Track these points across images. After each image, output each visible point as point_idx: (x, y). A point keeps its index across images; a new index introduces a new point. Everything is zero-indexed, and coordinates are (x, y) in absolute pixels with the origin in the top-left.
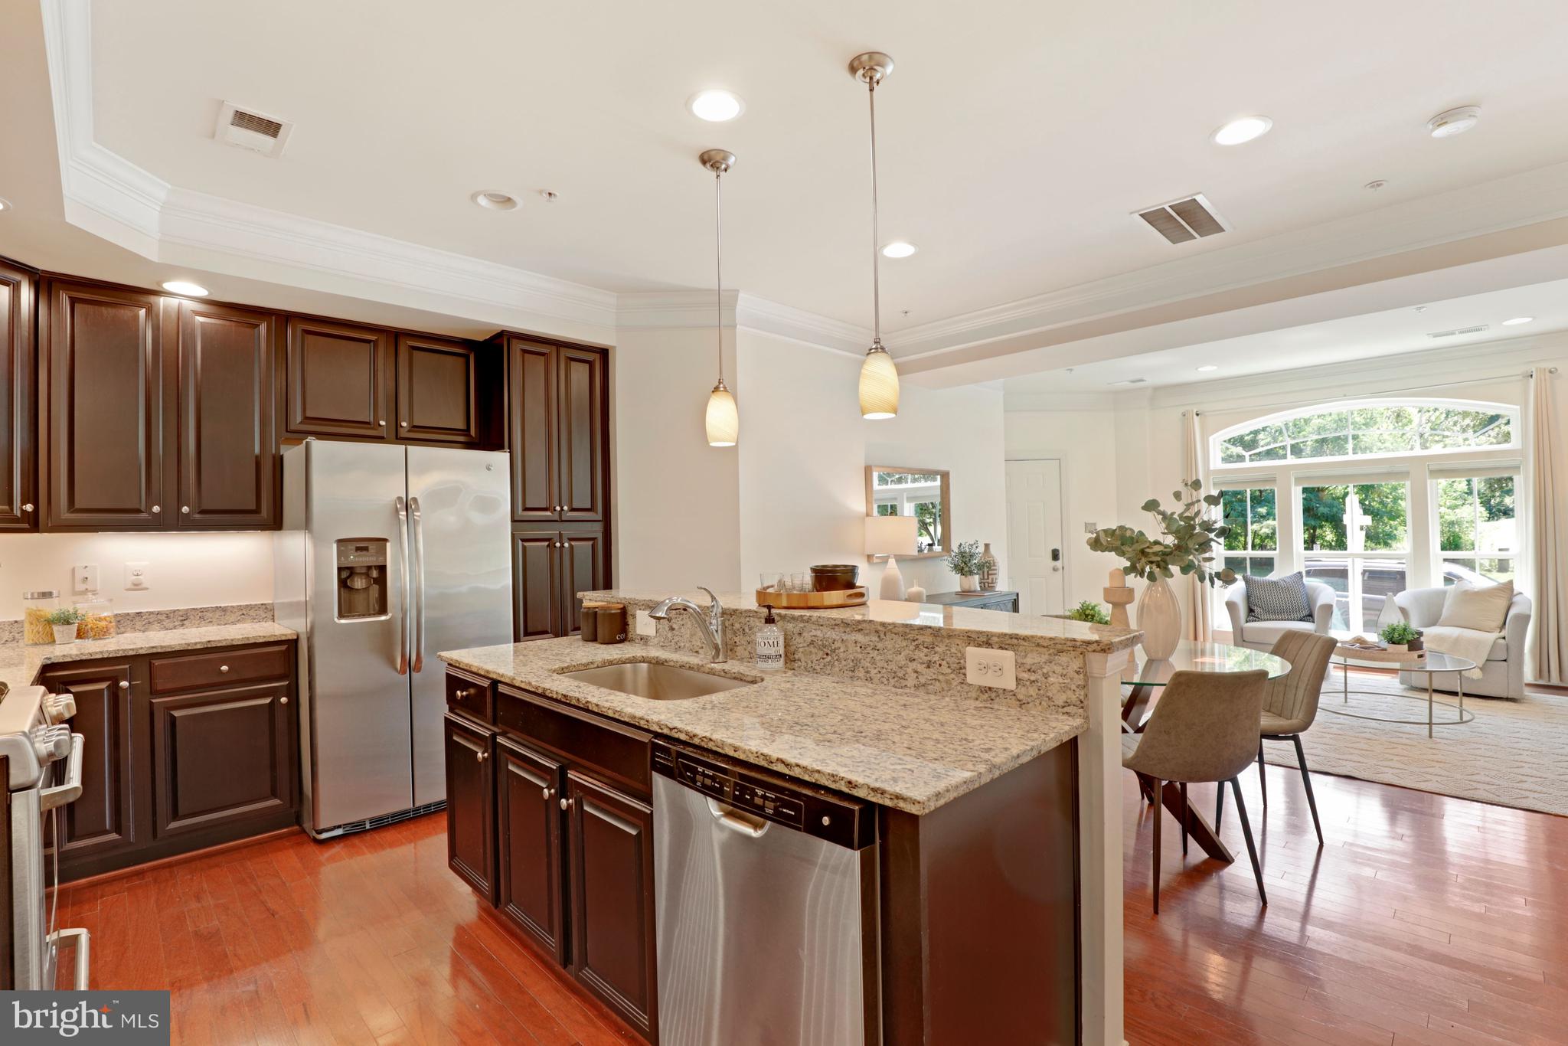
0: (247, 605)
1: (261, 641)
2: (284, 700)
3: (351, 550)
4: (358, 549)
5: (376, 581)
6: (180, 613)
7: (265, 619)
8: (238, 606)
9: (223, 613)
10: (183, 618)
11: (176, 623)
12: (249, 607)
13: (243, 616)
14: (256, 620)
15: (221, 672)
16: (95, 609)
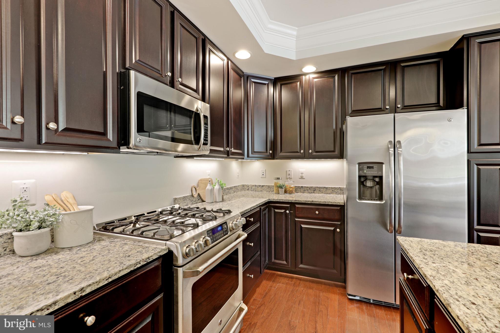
0: (334, 187)
1: (330, 204)
2: (338, 230)
3: (365, 168)
4: (368, 167)
5: (378, 183)
6: (313, 188)
7: (340, 194)
8: (331, 187)
9: (326, 190)
10: (314, 190)
11: (312, 191)
12: (335, 188)
13: (333, 191)
14: (337, 194)
15: (316, 213)
16: (291, 184)
